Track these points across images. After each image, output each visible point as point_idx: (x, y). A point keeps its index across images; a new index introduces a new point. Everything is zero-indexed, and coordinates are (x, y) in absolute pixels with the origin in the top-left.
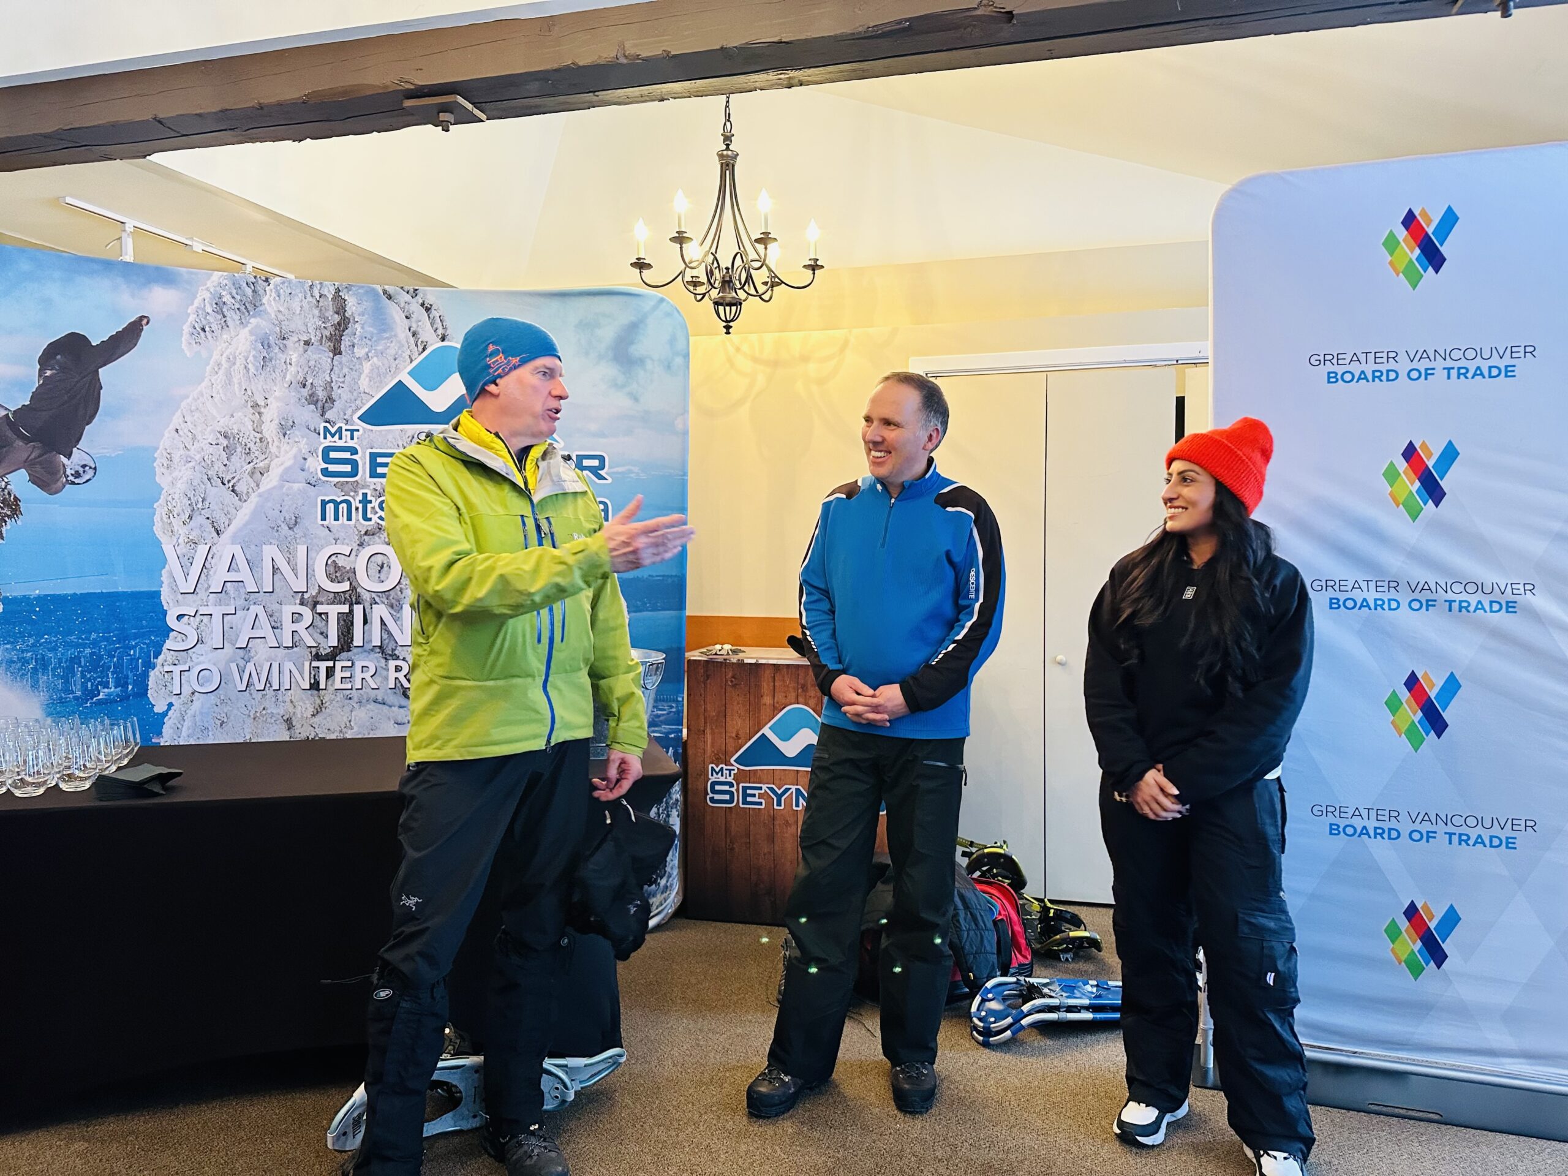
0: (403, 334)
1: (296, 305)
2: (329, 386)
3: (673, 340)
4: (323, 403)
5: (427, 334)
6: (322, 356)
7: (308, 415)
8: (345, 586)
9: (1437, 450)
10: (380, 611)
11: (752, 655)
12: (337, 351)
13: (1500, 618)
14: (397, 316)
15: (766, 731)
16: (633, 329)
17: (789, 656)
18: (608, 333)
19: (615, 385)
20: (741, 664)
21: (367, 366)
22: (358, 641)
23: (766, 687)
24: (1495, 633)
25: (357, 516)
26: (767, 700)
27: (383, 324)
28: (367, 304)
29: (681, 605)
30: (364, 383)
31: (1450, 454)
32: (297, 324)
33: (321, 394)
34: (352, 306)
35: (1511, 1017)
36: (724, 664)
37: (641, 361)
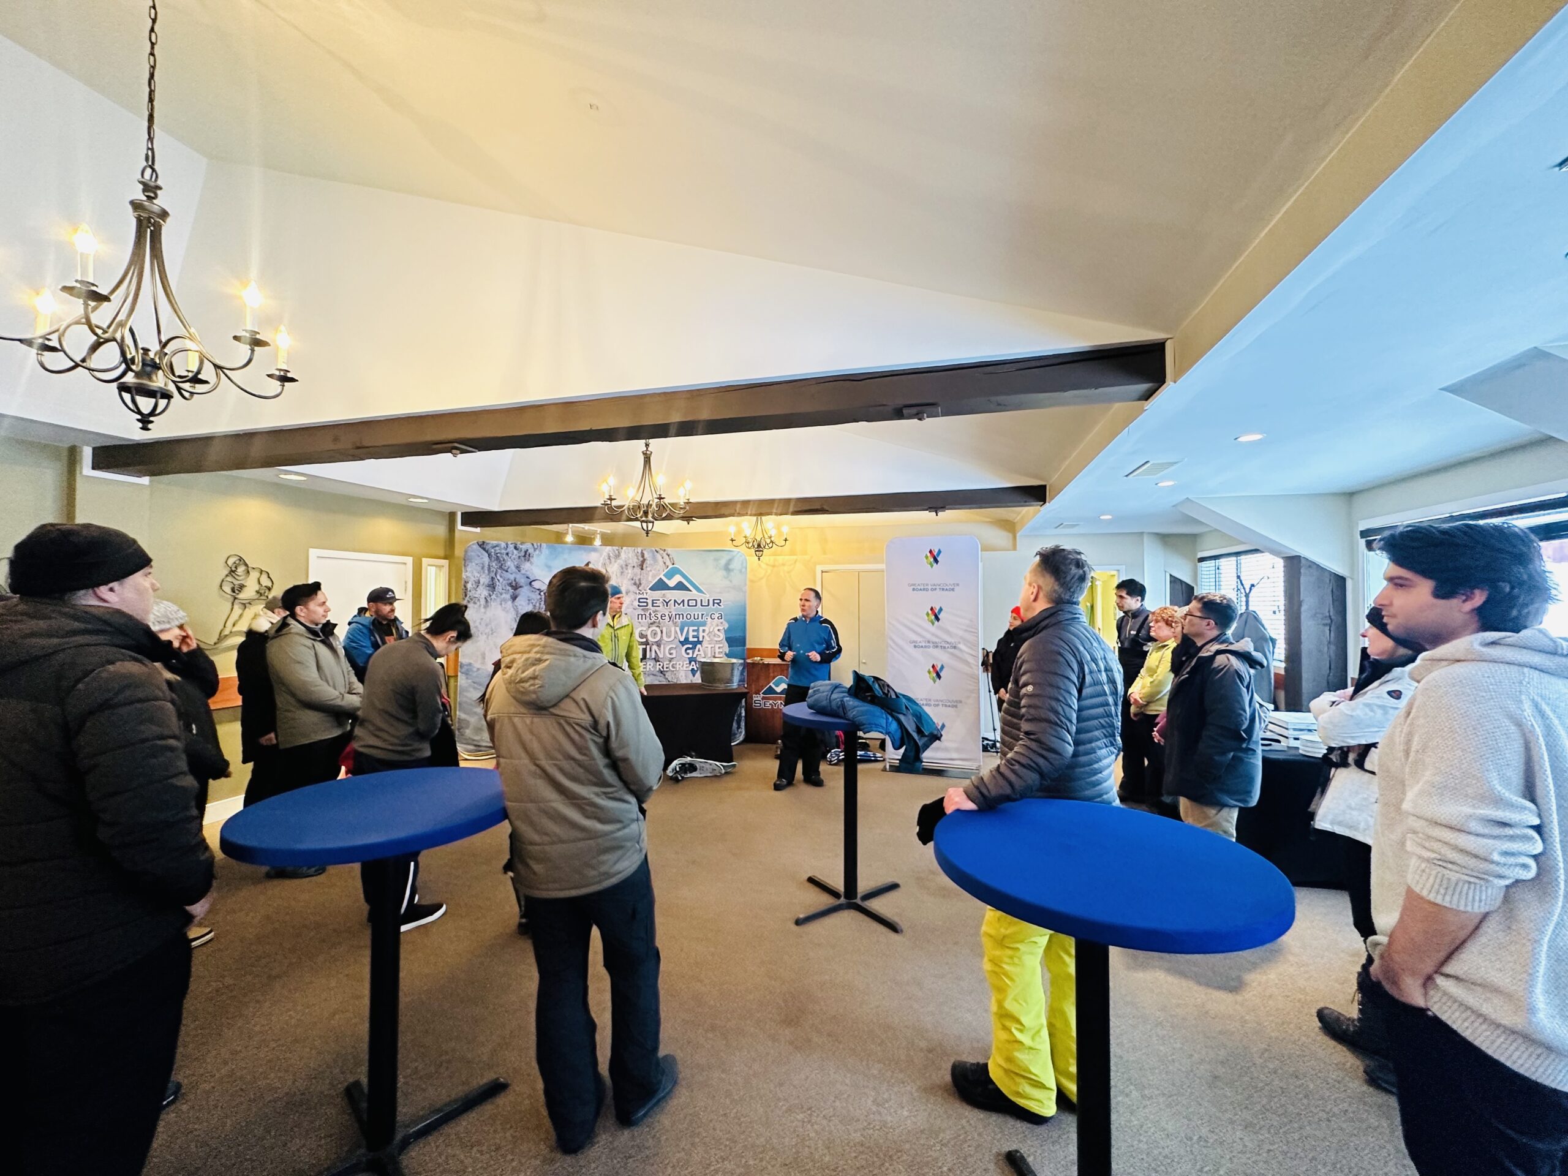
0: (661, 563)
1: (630, 555)
2: (640, 580)
3: (742, 564)
4: (638, 585)
5: (668, 563)
6: (638, 570)
7: (634, 588)
8: (644, 640)
9: (938, 608)
10: (655, 647)
11: (767, 661)
12: (642, 569)
13: (952, 650)
14: (660, 558)
15: (771, 684)
16: (730, 561)
17: (778, 661)
18: (723, 562)
19: (726, 578)
20: (763, 664)
21: (651, 573)
22: (648, 656)
23: (771, 671)
24: (952, 654)
25: (648, 619)
26: (772, 675)
27: (654, 559)
28: (651, 554)
29: (744, 645)
30: (650, 578)
31: (941, 610)
32: (630, 561)
33: (638, 582)
34: (646, 556)
35: (957, 750)
36: (759, 664)
37: (733, 570)
